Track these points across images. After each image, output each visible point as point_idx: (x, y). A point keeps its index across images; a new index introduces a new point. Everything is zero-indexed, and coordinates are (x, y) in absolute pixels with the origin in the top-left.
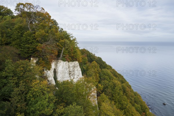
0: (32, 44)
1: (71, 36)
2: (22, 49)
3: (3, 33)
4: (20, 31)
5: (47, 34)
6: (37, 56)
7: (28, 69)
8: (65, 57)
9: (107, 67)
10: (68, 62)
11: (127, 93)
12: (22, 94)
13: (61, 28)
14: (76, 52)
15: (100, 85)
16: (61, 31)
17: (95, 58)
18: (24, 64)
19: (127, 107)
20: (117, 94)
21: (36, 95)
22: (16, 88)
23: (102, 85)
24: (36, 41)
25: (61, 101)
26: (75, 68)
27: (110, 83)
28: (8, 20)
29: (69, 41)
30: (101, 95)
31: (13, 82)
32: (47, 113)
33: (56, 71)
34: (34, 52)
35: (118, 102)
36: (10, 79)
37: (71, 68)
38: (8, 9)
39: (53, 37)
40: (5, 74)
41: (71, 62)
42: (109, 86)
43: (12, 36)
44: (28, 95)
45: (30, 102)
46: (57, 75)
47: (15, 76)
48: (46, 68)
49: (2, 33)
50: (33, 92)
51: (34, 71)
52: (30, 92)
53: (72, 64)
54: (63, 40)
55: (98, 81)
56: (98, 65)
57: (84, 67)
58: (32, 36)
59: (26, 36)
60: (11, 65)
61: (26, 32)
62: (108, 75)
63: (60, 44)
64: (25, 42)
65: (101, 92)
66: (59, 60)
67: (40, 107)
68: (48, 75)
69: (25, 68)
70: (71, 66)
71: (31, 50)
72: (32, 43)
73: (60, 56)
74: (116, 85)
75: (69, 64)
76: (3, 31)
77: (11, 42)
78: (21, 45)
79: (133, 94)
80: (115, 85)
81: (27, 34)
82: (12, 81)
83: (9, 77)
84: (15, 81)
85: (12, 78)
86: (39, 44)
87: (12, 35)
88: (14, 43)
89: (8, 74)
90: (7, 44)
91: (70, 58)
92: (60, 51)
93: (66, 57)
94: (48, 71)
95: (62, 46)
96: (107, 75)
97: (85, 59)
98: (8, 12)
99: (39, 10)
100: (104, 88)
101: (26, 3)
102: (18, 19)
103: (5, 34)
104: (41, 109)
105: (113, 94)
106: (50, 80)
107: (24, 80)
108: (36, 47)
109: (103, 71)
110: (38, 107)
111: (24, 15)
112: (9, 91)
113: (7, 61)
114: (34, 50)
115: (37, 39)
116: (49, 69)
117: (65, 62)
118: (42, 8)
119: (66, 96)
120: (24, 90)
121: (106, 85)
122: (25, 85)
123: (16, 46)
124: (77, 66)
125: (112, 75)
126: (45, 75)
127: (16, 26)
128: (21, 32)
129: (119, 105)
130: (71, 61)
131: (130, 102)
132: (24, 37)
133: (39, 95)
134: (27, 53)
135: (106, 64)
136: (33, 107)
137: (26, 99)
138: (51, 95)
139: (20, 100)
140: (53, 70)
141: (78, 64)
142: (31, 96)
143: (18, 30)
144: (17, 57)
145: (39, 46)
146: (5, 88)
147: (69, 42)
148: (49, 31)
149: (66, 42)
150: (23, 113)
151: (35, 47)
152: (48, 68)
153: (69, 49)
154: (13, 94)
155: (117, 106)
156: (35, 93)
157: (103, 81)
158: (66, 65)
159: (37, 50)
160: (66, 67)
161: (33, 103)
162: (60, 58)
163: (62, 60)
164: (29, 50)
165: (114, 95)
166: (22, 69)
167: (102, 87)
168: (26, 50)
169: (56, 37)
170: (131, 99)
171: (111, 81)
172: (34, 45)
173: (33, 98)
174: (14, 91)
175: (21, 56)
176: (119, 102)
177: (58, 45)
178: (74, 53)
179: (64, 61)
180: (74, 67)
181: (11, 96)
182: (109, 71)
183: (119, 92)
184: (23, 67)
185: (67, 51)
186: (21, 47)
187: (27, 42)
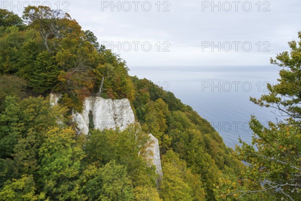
0: (51, 72)
1: (118, 58)
2: (36, 80)
3: (6, 55)
4: (32, 51)
5: (74, 56)
6: (60, 91)
7: (41, 110)
8: (107, 91)
9: (183, 109)
10: (113, 99)
11: (212, 148)
12: (32, 147)
13: (102, 46)
14: (125, 84)
15: (166, 137)
16: (101, 50)
17: (162, 94)
18: (35, 103)
19: (209, 170)
20: (194, 151)
21: (53, 149)
22: (21, 138)
23: (169, 137)
24: (57, 67)
25: (93, 158)
26: (123, 110)
27: (183, 134)
28: (12, 33)
29: (114, 66)
30: (167, 151)
31: (19, 131)
32: (68, 175)
33: (93, 114)
34: (54, 84)
35: (195, 163)
36: (14, 126)
37: (118, 110)
38: (14, 14)
39: (85, 60)
40: (6, 118)
41: (117, 100)
42: (181, 139)
43: (19, 59)
44: (41, 150)
45: (44, 159)
46: (94, 121)
47: (21, 121)
48: (75, 109)
49: (4, 55)
50: (48, 144)
51: (52, 114)
52: (44, 144)
53: (118, 103)
54: (103, 64)
55: (164, 130)
56: (167, 104)
57: (143, 109)
58: (52, 59)
59: (41, 59)
60: (15, 105)
61: (42, 52)
62: (182, 121)
63: (98, 72)
64: (39, 69)
65: (168, 148)
66: (97, 97)
67: (58, 166)
68: (78, 120)
69: (37, 109)
70: (117, 106)
71: (50, 82)
72: (52, 70)
73: (99, 91)
74: (194, 136)
75: (114, 102)
76: (5, 51)
77: (18, 69)
78: (34, 73)
79: (223, 151)
80: (191, 137)
81: (42, 56)
82: (16, 129)
83: (11, 122)
84: (20, 129)
85: (16, 124)
86: (62, 72)
87: (18, 57)
88: (22, 70)
89: (10, 118)
90: (11, 72)
91: (115, 93)
92: (99, 83)
93: (107, 93)
94: (78, 113)
95: (102, 74)
96: (180, 120)
97: (146, 96)
98: (13, 19)
99: (61, 17)
100: (174, 141)
101: (39, 7)
102: (30, 31)
103: (9, 57)
104: (59, 169)
105: (188, 150)
106: (81, 128)
107: (36, 127)
108: (57, 77)
109: (174, 115)
110: (55, 167)
111: (37, 25)
112: (11, 143)
113: (7, 98)
114: (54, 82)
115: (58, 64)
116: (80, 112)
117: (107, 101)
118: (66, 13)
119: (101, 151)
120: (34, 141)
121: (176, 136)
122: (36, 135)
123: (26, 75)
124: (126, 106)
125: (188, 121)
126: (73, 120)
127: (26, 44)
128: (34, 53)
129: (197, 168)
130: (117, 98)
131: (216, 163)
132: (38, 61)
133: (57, 149)
134: (44, 86)
135: (182, 104)
136: (48, 166)
137: (38, 155)
138: (78, 149)
139: (28, 156)
140: (87, 113)
141: (129, 104)
142: (46, 150)
143: (29, 50)
144: (24, 92)
145: (61, 74)
146: (5, 138)
147: (113, 68)
148: (78, 51)
149: (108, 68)
150: (32, 175)
151: (55, 76)
152: (77, 110)
153: (113, 79)
154: (16, 147)
155: (193, 169)
156: (51, 147)
157: (172, 130)
158: (109, 105)
159: (59, 82)
160: (109, 108)
161: (49, 160)
162: (98, 94)
163: (102, 97)
164: (46, 82)
165: (189, 152)
166: (32, 110)
167: (171, 139)
168: (41, 82)
169: (89, 60)
170: (219, 159)
171: (185, 131)
172: (55, 73)
173: (48, 154)
174: (19, 142)
175: (34, 90)
176: (197, 163)
177: (95, 73)
178: (122, 86)
179: (105, 98)
180: (122, 107)
181: (14, 150)
182: (183, 115)
183: (197, 147)
184: (35, 108)
185: (110, 83)
186: (34, 76)
187: (43, 68)
